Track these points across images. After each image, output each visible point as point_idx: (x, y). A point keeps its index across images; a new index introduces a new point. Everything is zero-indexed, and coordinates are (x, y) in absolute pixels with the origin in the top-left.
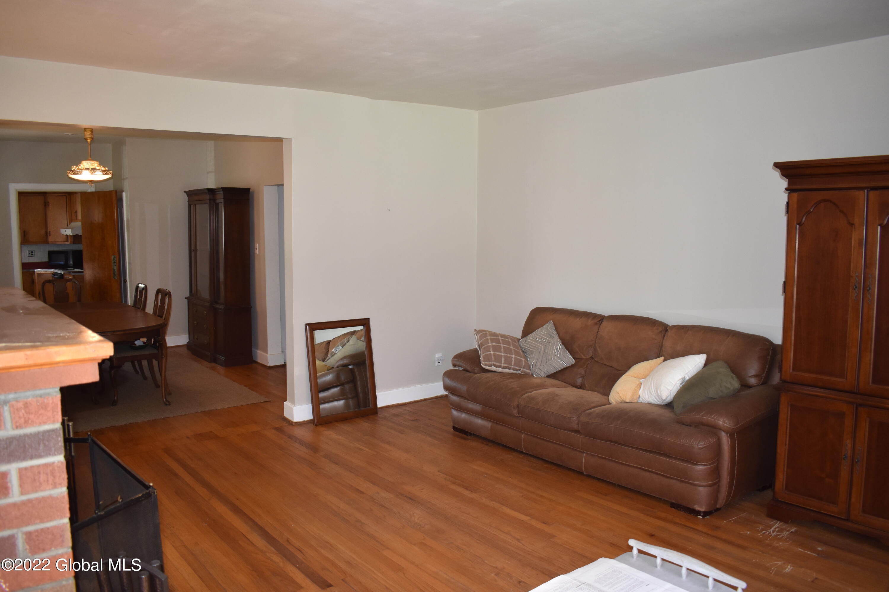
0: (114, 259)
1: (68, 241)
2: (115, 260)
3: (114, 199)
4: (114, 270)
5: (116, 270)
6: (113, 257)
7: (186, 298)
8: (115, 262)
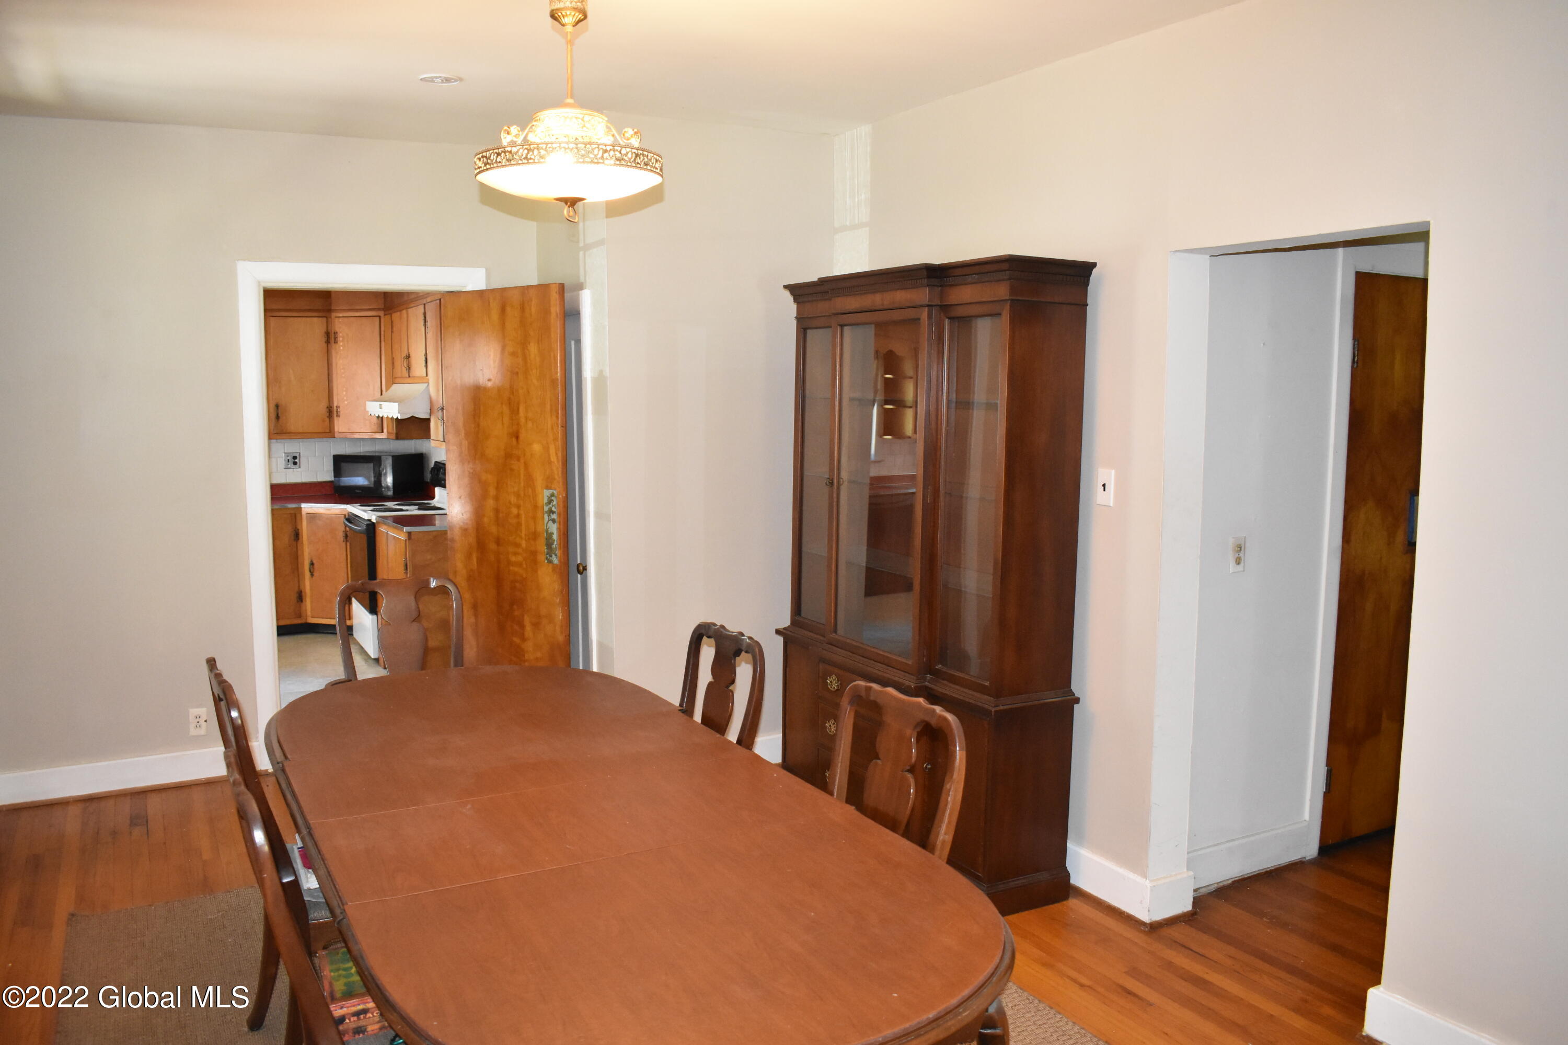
0: (550, 501)
1: (383, 432)
2: (555, 503)
3: (555, 309)
4: (550, 535)
5: (555, 537)
6: (547, 493)
7: (778, 632)
8: (554, 509)
